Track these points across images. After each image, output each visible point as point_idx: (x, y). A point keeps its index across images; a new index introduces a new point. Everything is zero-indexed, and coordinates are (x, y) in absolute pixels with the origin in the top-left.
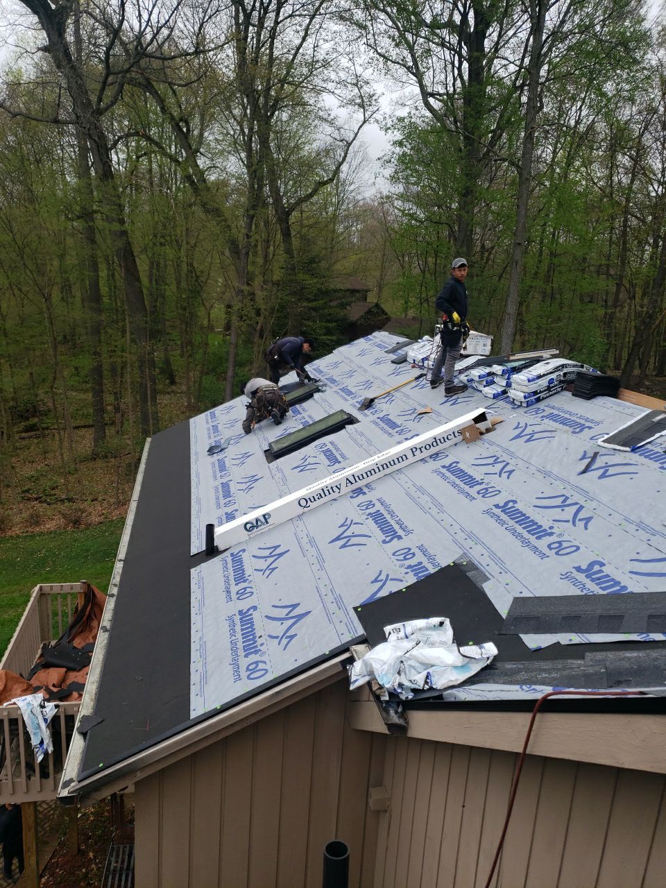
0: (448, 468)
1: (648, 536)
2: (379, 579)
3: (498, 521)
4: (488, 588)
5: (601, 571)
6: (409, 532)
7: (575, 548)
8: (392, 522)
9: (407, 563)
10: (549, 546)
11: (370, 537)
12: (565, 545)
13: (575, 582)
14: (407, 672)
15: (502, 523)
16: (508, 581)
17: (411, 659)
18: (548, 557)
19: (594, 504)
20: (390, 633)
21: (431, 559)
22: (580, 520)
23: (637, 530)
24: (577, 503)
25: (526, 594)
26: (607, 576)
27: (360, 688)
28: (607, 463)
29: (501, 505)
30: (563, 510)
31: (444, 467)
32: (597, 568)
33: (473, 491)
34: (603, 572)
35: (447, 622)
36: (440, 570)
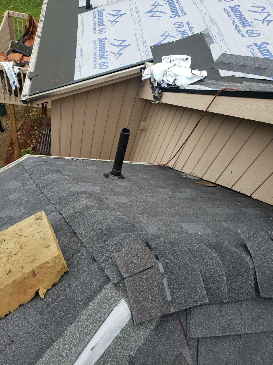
2: (164, 35)
3: (228, 15)
4: (212, 47)
5: (265, 47)
6: (184, 14)
7: (258, 34)
8: (178, 7)
9: (179, 29)
10: (247, 32)
11: (165, 13)
12: (254, 32)
13: (252, 50)
14: (167, 76)
15: (230, 16)
16: (222, 45)
17: (170, 71)
20: (164, 59)
21: (191, 29)
22: (266, 21)
24: (268, 12)
25: (228, 52)
26: (268, 50)
27: (146, 80)
29: (233, 6)
30: (260, 14)
32: (264, 45)
34: (266, 48)
35: (190, 58)
36: (193, 35)
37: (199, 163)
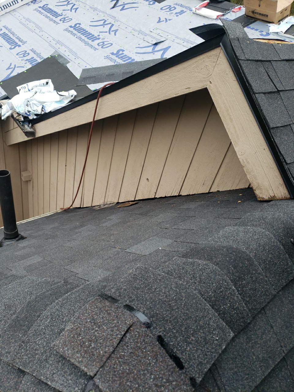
0: (43, 8)
1: (143, 36)
2: (11, 67)
3: (72, 34)
4: (69, 66)
5: (123, 54)
6: (24, 43)
7: (110, 44)
8: (14, 38)
9: (25, 58)
10: (98, 44)
11: (2, 47)
12: (106, 43)
13: (111, 60)
14: (32, 106)
15: (74, 35)
16: (79, 62)
17: (33, 100)
18: (98, 49)
19: (119, 23)
20: (20, 90)
21: (38, 55)
22: (112, 31)
23: (139, 34)
24: (110, 23)
25: (88, 67)
26: (126, 55)
27: (8, 117)
28: (124, 3)
29: (73, 26)
30: (104, 27)
31: (40, 7)
32: (121, 52)
33: (58, 19)
35: (50, 81)
36: (43, 61)
37: (108, 187)
